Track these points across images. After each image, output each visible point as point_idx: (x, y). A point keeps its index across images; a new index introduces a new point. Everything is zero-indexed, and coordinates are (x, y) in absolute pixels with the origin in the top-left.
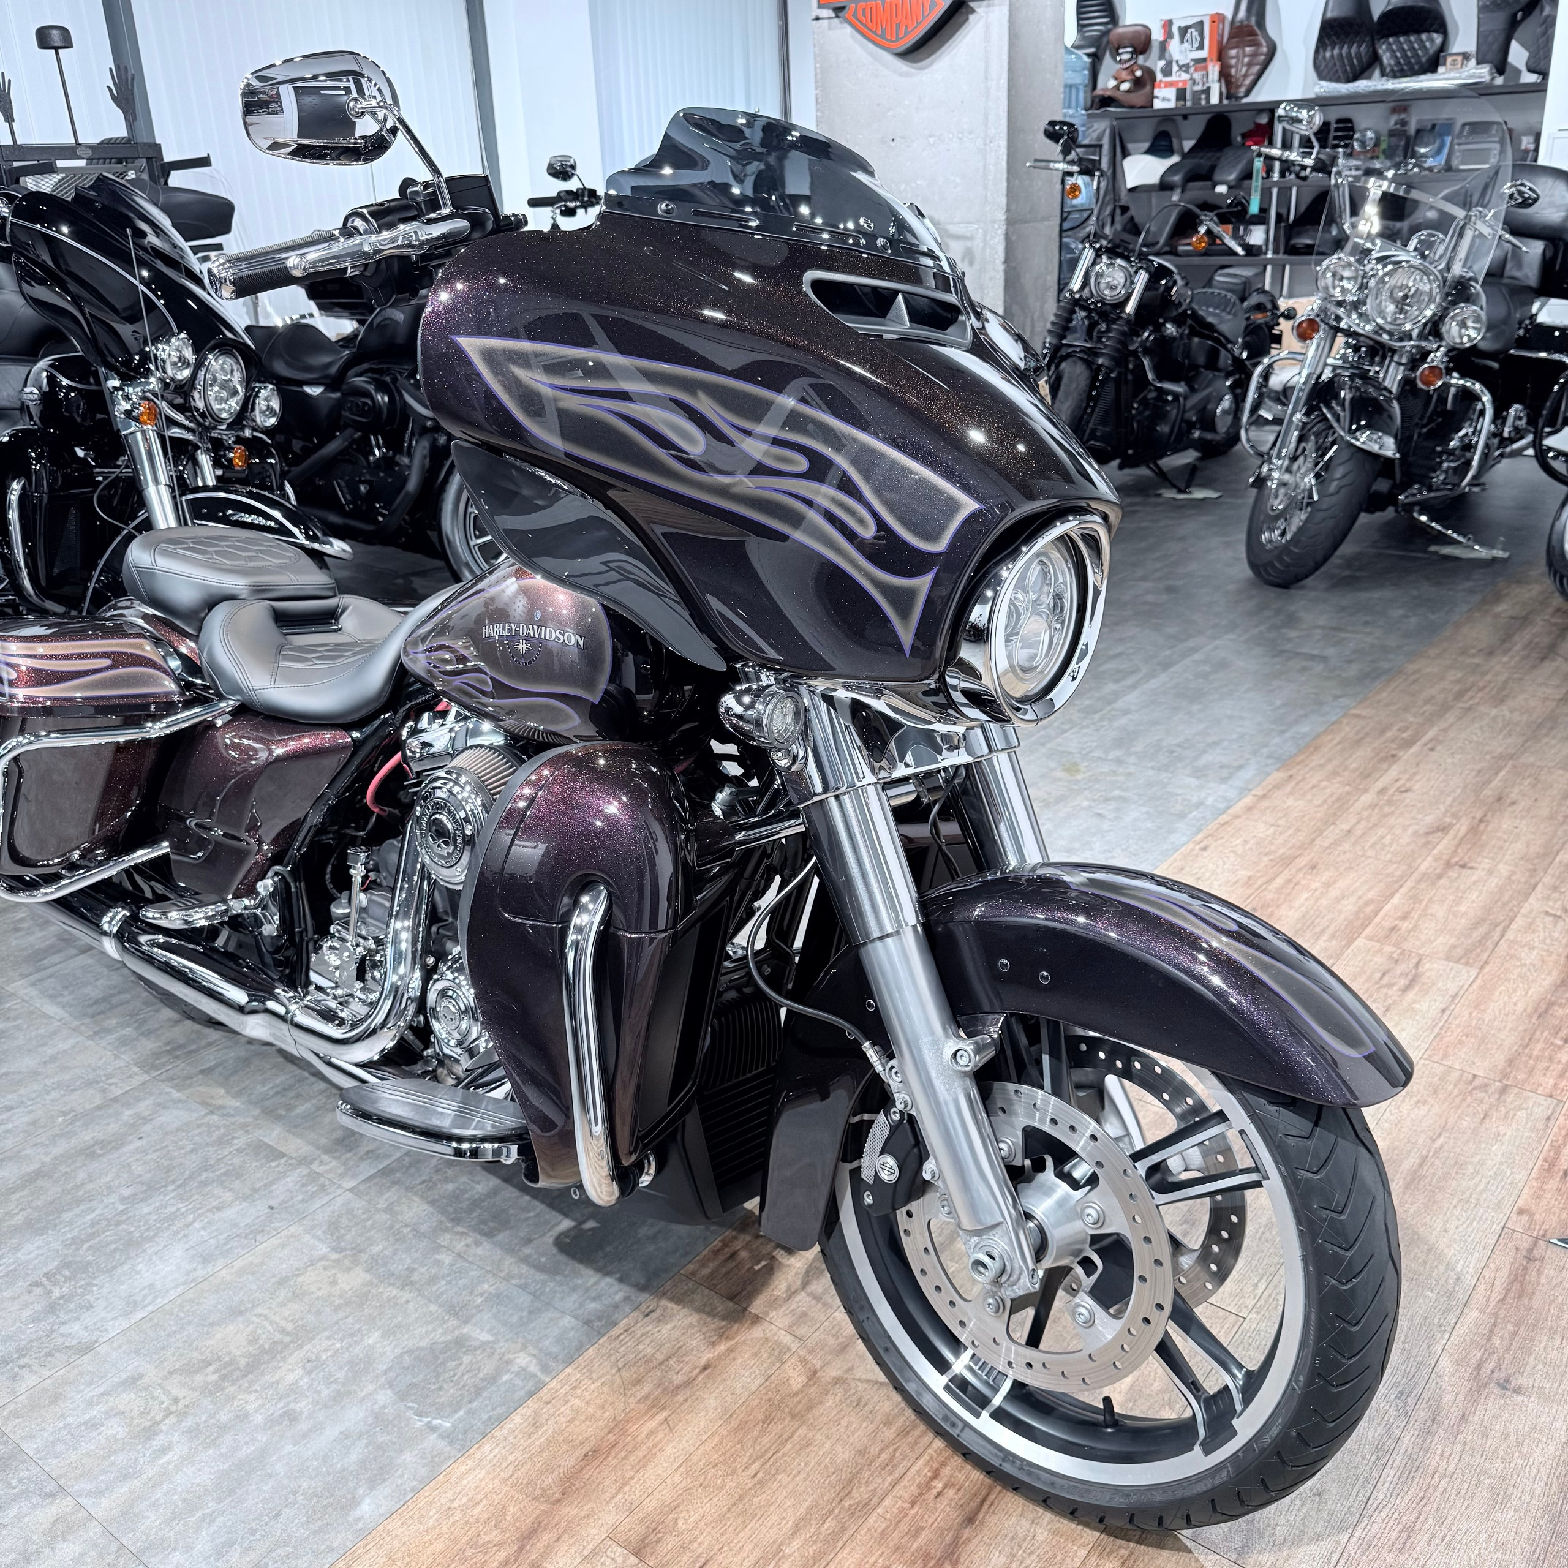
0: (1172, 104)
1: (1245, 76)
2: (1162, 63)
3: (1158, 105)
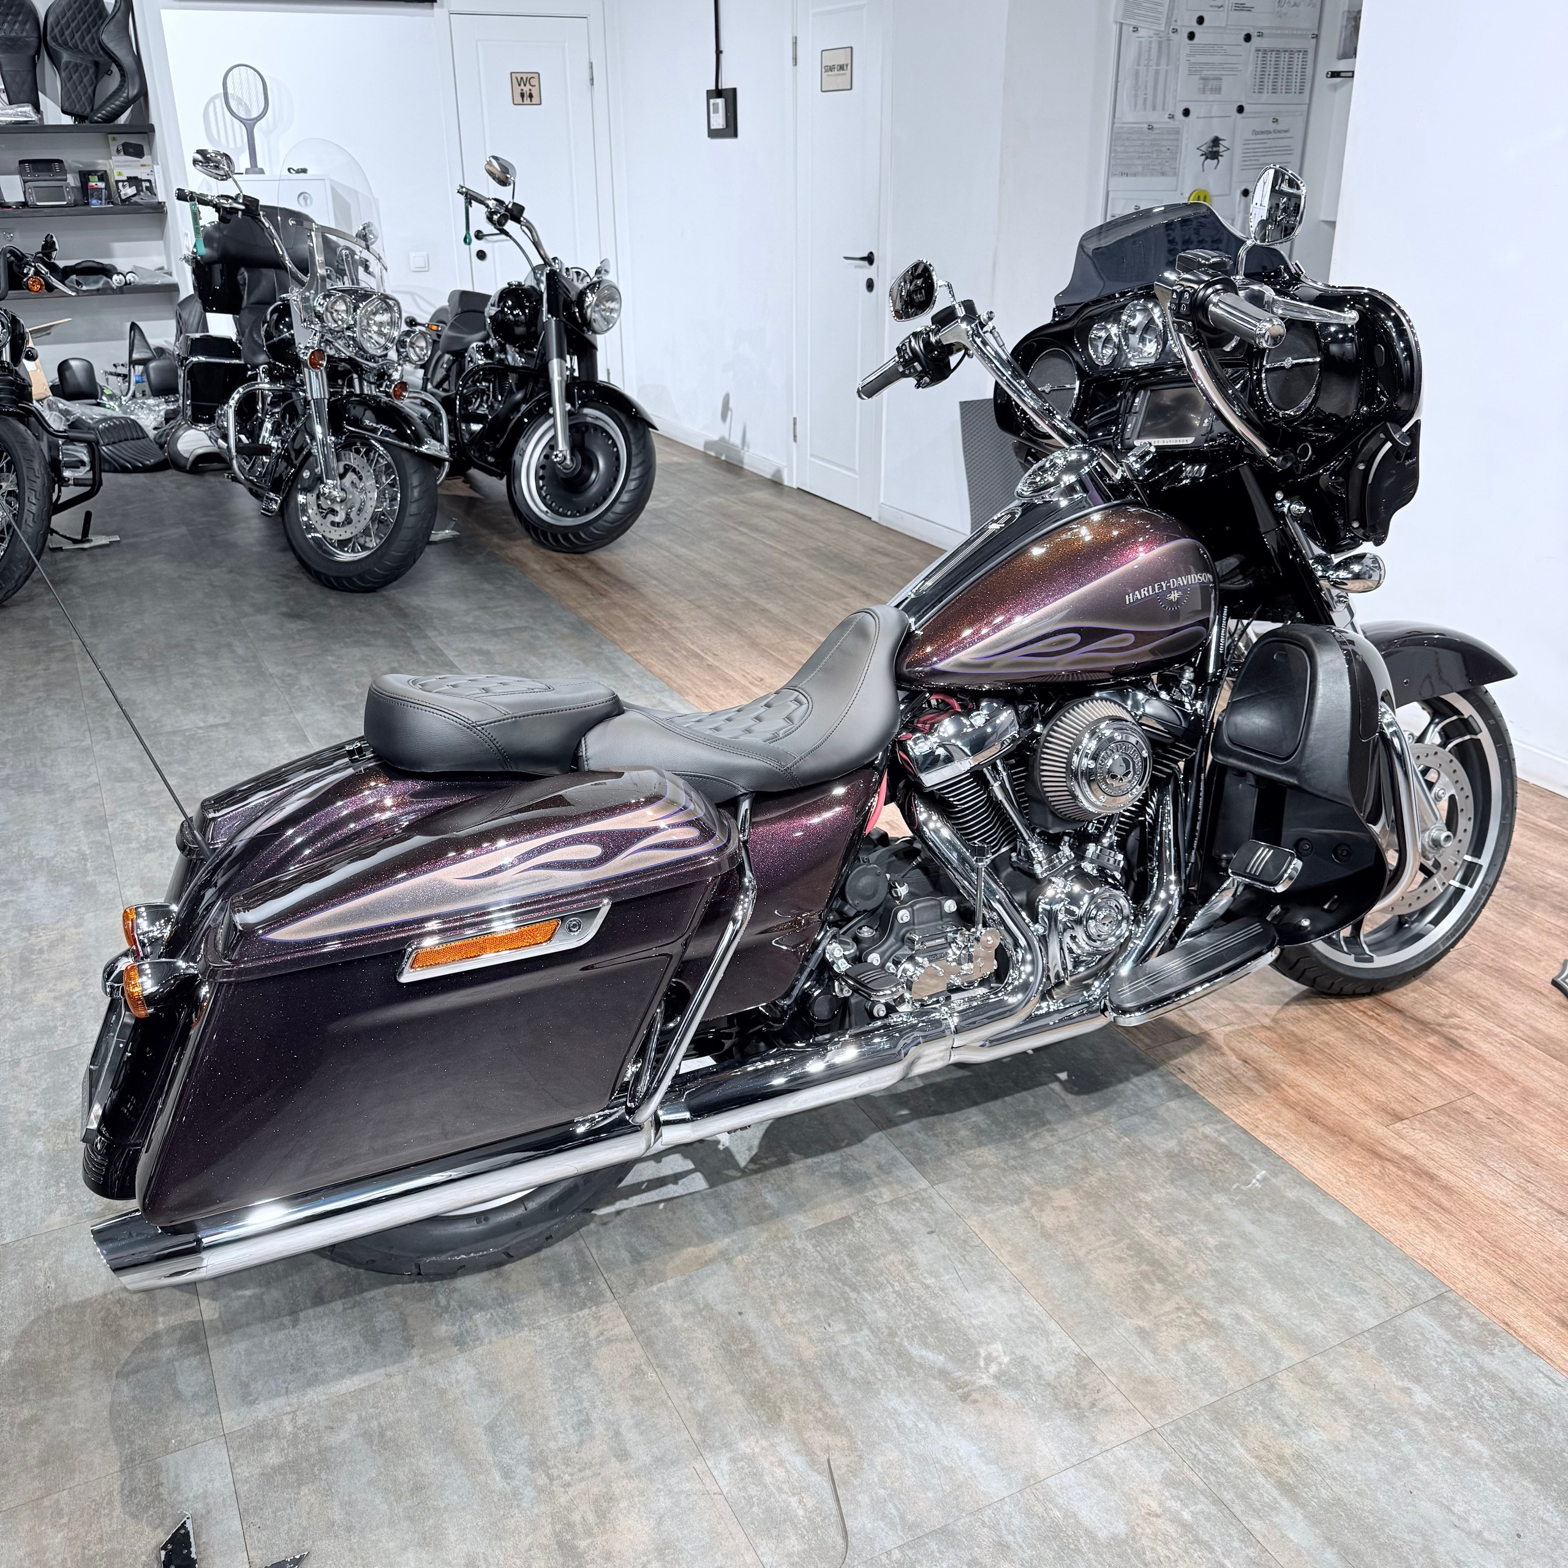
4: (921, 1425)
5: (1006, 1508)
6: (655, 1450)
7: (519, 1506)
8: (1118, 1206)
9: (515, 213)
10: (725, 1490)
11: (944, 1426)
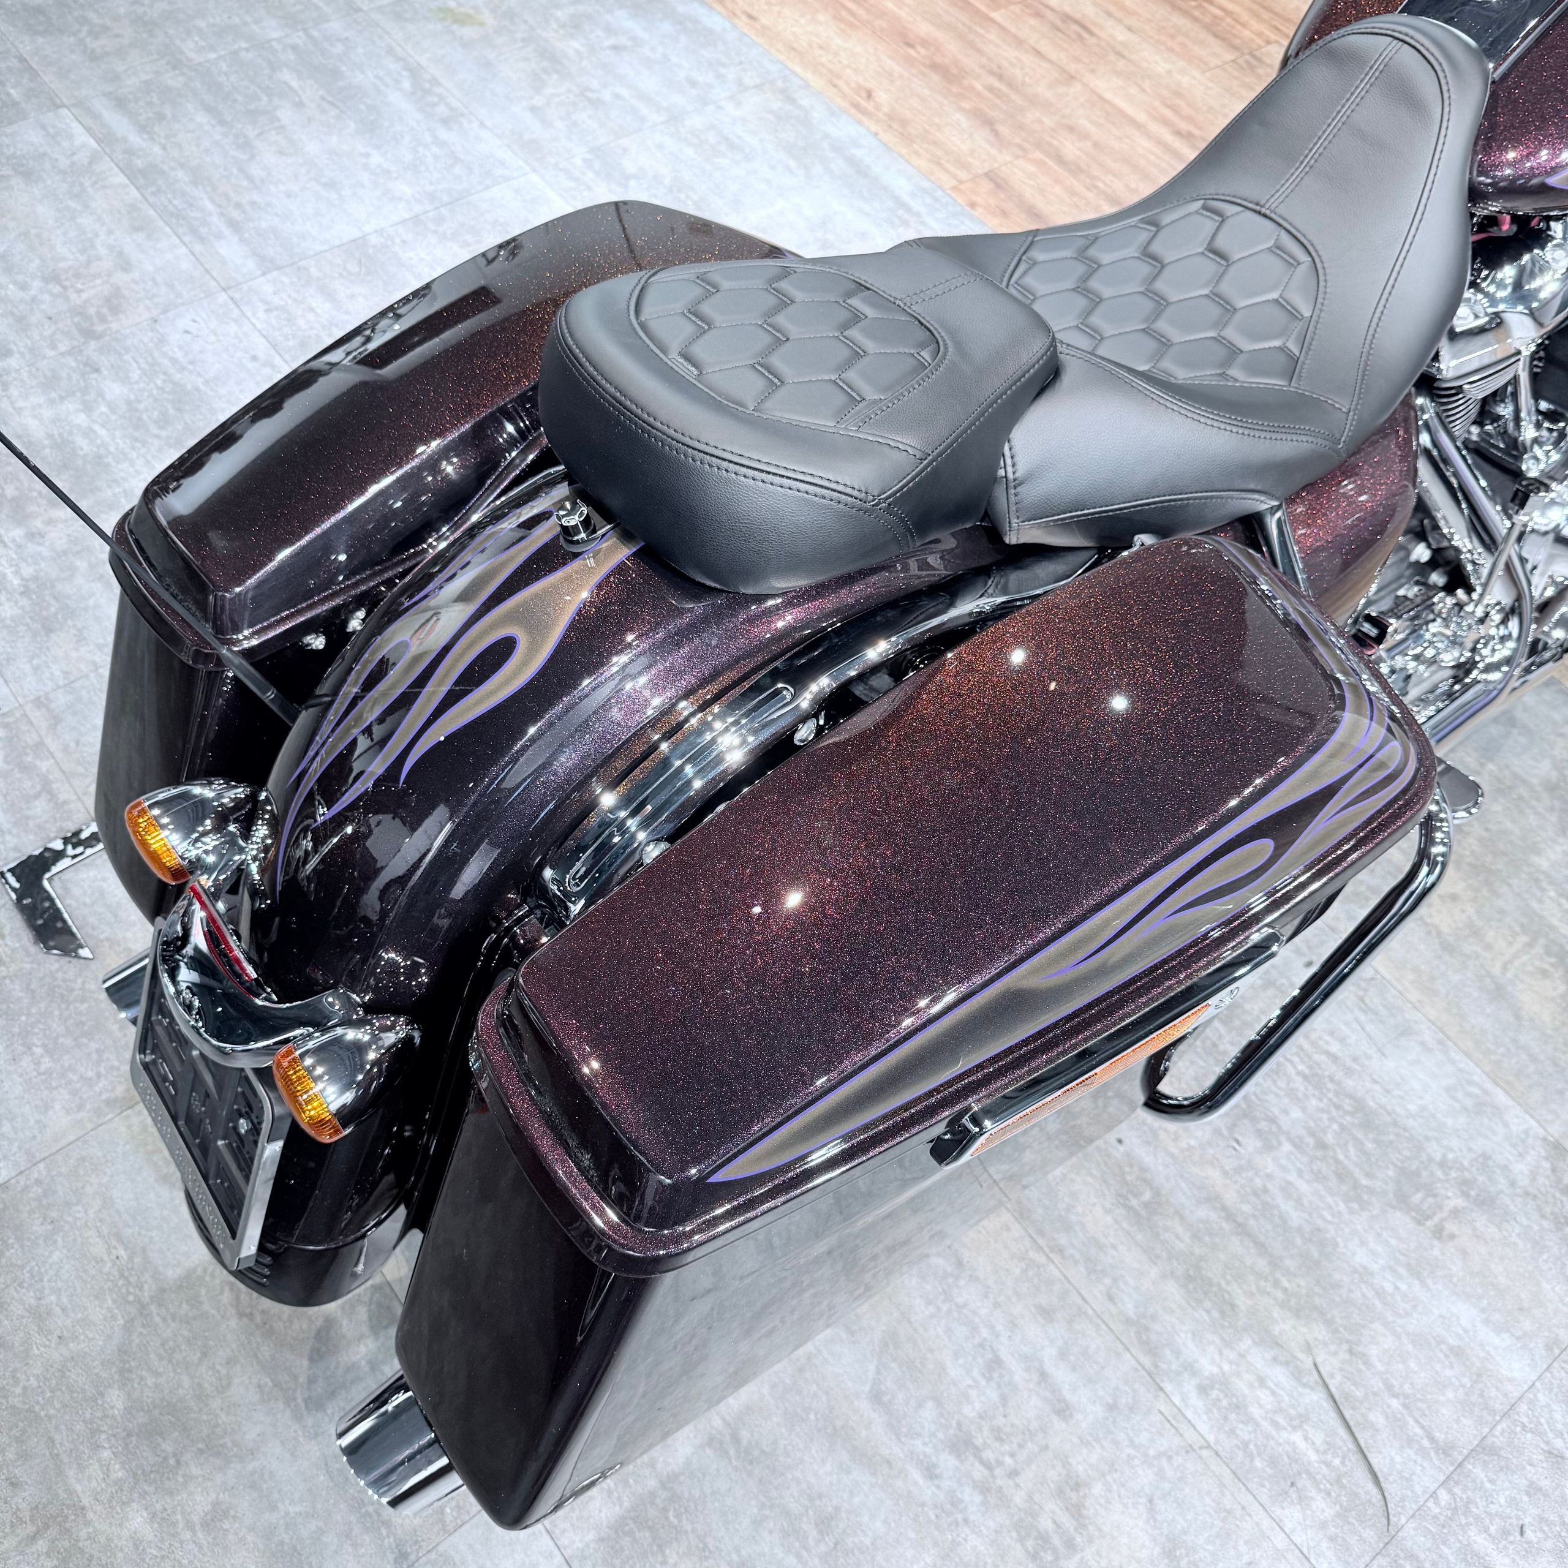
4: (1403, 1287)
5: (1540, 1396)
6: (1101, 1393)
7: (966, 1521)
8: (1514, 882)
10: (1211, 1439)
11: (1429, 1281)
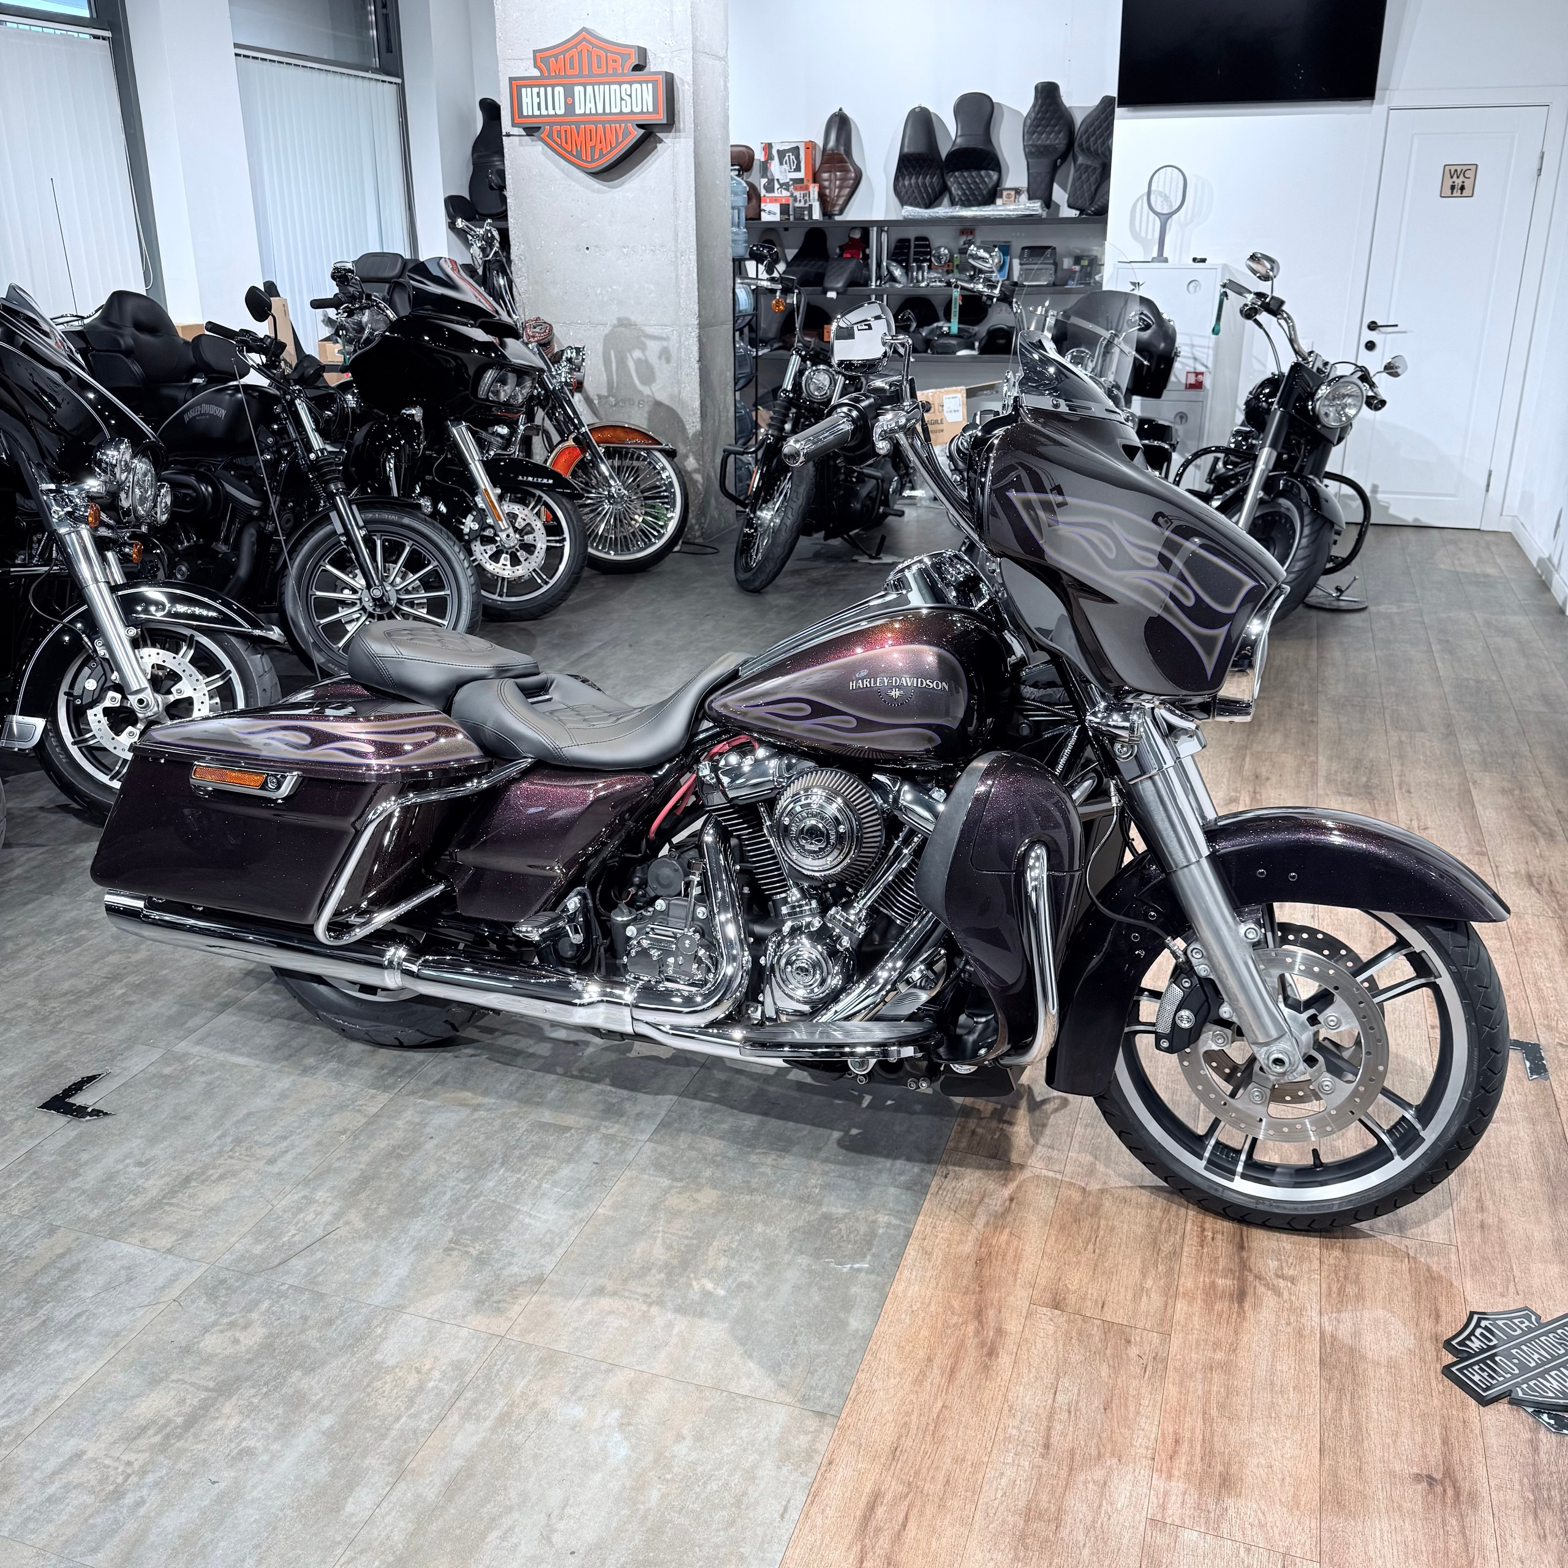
0: (777, 218)
1: (838, 196)
2: (764, 181)
3: (765, 217)
4: (405, 1246)
5: (364, 1309)
6: (286, 1169)
7: (202, 1152)
8: (731, 1221)
9: (1275, 308)
10: (278, 1206)
11: (414, 1254)
